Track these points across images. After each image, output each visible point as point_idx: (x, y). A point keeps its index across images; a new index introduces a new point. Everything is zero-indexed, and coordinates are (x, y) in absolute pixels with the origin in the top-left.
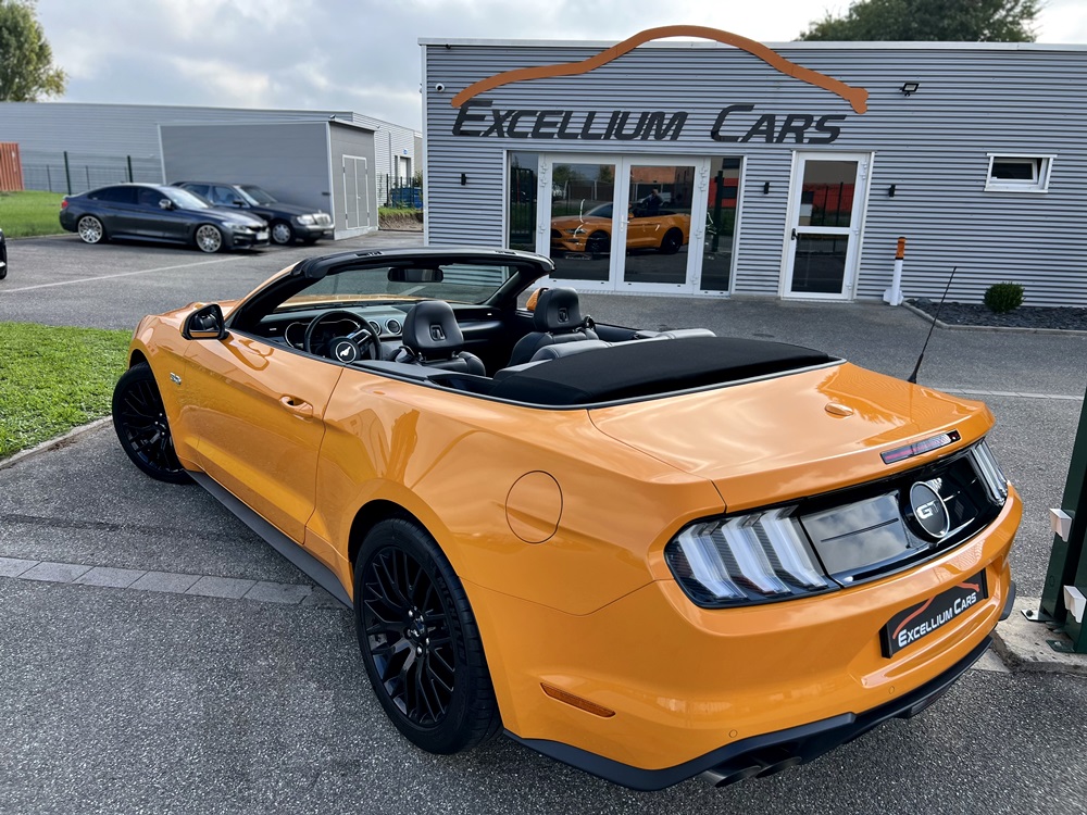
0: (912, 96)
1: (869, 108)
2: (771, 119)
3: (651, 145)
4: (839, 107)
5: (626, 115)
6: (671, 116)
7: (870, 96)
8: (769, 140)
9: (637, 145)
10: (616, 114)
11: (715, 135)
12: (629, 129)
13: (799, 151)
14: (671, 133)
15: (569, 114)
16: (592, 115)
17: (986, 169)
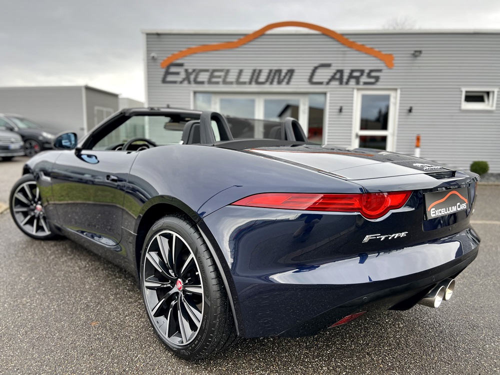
0: (419, 58)
1: (396, 65)
2: (341, 72)
3: (275, 88)
4: (379, 64)
5: (260, 71)
6: (284, 71)
7: (396, 59)
8: (341, 83)
9: (267, 88)
11: (311, 81)
12: (262, 78)
13: (358, 89)
14: (286, 80)
15: (228, 71)
16: (241, 72)
17: (461, 98)
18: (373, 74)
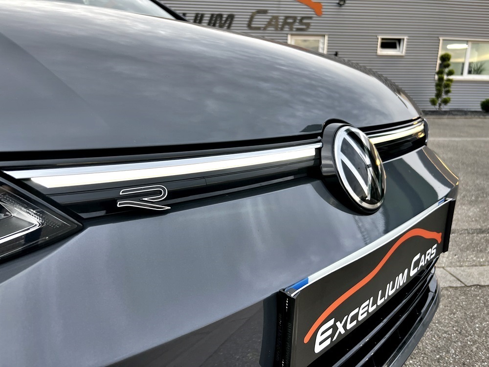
0: (343, 8)
1: (324, 13)
2: (276, 18)
4: (309, 12)
5: (203, 15)
6: (225, 16)
7: (324, 7)
8: (276, 30)
10: (197, 15)
11: (249, 26)
12: (205, 22)
13: (292, 35)
14: (227, 25)
17: (377, 44)
18: (305, 21)
